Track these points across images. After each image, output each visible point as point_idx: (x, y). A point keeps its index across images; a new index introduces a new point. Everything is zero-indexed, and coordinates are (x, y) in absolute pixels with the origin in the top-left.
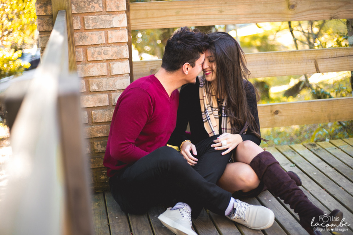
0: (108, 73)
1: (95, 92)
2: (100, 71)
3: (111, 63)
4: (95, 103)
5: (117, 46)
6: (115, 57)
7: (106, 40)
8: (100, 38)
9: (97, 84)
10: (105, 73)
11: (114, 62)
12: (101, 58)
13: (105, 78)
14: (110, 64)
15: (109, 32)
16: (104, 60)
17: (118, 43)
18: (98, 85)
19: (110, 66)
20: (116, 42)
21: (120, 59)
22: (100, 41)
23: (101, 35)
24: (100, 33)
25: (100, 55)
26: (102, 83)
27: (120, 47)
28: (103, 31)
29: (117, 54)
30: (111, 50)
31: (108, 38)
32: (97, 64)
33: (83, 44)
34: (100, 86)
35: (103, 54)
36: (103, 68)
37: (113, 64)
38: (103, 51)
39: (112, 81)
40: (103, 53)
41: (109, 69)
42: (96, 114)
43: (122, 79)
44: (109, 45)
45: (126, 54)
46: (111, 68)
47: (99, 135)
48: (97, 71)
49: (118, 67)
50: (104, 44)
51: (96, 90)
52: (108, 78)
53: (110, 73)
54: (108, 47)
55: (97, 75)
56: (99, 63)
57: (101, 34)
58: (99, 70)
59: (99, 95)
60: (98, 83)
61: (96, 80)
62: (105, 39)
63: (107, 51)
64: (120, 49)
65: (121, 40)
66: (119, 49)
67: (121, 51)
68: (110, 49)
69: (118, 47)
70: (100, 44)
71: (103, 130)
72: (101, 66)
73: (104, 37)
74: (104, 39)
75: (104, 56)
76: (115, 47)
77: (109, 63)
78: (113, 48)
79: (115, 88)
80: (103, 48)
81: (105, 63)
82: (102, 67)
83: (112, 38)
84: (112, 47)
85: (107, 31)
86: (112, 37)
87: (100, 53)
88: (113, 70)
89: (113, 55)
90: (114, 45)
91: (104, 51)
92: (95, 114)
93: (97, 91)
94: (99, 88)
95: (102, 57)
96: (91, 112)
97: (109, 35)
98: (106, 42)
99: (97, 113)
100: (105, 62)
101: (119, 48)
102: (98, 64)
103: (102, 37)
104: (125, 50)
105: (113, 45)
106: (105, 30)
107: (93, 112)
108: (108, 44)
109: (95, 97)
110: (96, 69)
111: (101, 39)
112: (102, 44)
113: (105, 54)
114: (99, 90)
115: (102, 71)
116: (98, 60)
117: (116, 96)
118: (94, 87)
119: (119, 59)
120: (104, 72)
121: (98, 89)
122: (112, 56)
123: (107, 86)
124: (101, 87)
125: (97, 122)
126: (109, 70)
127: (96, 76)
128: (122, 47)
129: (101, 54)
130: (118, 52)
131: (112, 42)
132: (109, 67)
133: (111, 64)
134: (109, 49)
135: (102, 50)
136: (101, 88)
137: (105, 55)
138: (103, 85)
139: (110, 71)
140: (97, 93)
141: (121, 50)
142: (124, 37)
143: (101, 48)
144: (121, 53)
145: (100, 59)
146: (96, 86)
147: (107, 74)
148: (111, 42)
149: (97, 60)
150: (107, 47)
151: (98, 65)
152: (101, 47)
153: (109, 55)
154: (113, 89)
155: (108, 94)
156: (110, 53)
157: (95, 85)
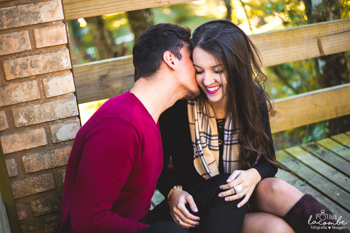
0: (41, 96)
1: (23, 128)
2: (28, 94)
3: (44, 80)
4: (26, 144)
5: (51, 52)
6: (49, 70)
7: (31, 44)
8: (22, 42)
9: (26, 114)
10: (36, 96)
11: (49, 77)
12: (28, 74)
13: (37, 104)
14: (42, 81)
15: (36, 31)
16: (32, 76)
17: (51, 46)
18: (27, 117)
19: (42, 84)
20: (48, 46)
21: (58, 71)
22: (22, 47)
23: (23, 38)
24: (22, 34)
25: (25, 69)
26: (33, 112)
27: (56, 53)
28: (26, 30)
29: (52, 65)
30: (43, 59)
31: (35, 42)
32: (21, 83)
34: (31, 117)
35: (29, 67)
36: (32, 89)
37: (48, 80)
38: (29, 62)
39: (49, 107)
40: (29, 65)
41: (42, 88)
42: (29, 160)
43: (64, 102)
44: (38, 52)
45: (67, 63)
46: (45, 88)
47: (38, 191)
48: (23, 94)
49: (56, 84)
50: (30, 50)
51: (24, 123)
52: (42, 104)
53: (45, 95)
54: (36, 54)
55: (24, 101)
56: (24, 81)
57: (24, 36)
58: (26, 92)
59: (31, 132)
60: (27, 112)
61: (24, 109)
62: (31, 42)
63: (36, 61)
64: (56, 57)
65: (57, 41)
66: (54, 56)
67: (58, 59)
68: (40, 57)
69: (53, 53)
70: (22, 52)
71: (42, 182)
72: (28, 86)
73: (29, 40)
74: (29, 43)
75: (33, 70)
76: (48, 53)
77: (41, 79)
78: (45, 55)
79: (54, 117)
80: (29, 57)
81: (35, 81)
82: (30, 87)
83: (42, 40)
84: (43, 53)
85: (33, 30)
86: (42, 38)
87: (24, 66)
88: (49, 90)
89: (47, 67)
90: (45, 51)
91: (31, 61)
92: (27, 160)
93: (27, 125)
94: (29, 121)
95: (28, 72)
96: (21, 159)
97: (37, 36)
98: (33, 47)
99: (30, 158)
100: (34, 79)
101: (54, 55)
102: (24, 83)
103: (25, 40)
104: (65, 56)
105: (43, 50)
106: (30, 29)
107: (24, 158)
108: (35, 51)
109: (25, 135)
110: (22, 92)
111: (24, 43)
112: (26, 51)
113: (33, 66)
114: (30, 123)
115: (31, 94)
116: (23, 78)
117: (58, 129)
118: (22, 120)
119: (56, 72)
120: (35, 94)
121: (27, 122)
122: (45, 68)
123: (42, 116)
124: (31, 119)
125: (32, 171)
126: (43, 90)
127: (22, 103)
128: (59, 52)
129: (27, 68)
130: (53, 61)
131: (43, 47)
132: (41, 86)
133: (45, 81)
134: (38, 59)
135: (28, 60)
136: (33, 120)
137: (34, 68)
138: (36, 115)
139: (44, 91)
140: (27, 128)
141: (58, 57)
142: (61, 37)
143: (25, 57)
144: (59, 62)
145: (25, 75)
146: (24, 118)
147: (39, 97)
148: (41, 47)
149: (21, 77)
150: (35, 56)
151: (24, 84)
152: (26, 56)
153: (39, 67)
154: (51, 119)
155: (45, 128)
156: (41, 64)
157: (22, 117)
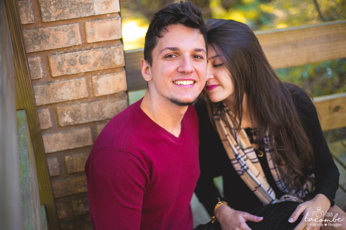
0: (89, 94)
1: (68, 127)
2: (75, 91)
3: (93, 77)
4: (70, 145)
5: (103, 48)
6: (100, 67)
7: (82, 38)
8: (71, 35)
9: (72, 113)
10: (84, 94)
11: (99, 74)
12: (76, 71)
13: (84, 103)
14: (91, 78)
15: (88, 24)
16: (80, 73)
17: (104, 41)
18: (73, 116)
19: (92, 82)
20: (100, 41)
21: (110, 69)
22: (71, 41)
23: (72, 31)
24: (72, 28)
25: (73, 65)
26: (80, 110)
27: (109, 50)
28: (76, 22)
29: (104, 62)
30: (93, 55)
31: (86, 35)
32: (68, 81)
33: (41, 48)
34: (77, 116)
35: (78, 63)
36: (80, 87)
37: (98, 78)
38: (78, 58)
39: (98, 107)
40: (78, 61)
41: (91, 86)
42: (72, 160)
43: (114, 101)
44: (88, 47)
45: (120, 60)
46: (94, 86)
47: (80, 190)
48: (70, 92)
49: (107, 83)
50: (79, 45)
51: (69, 123)
52: (90, 102)
53: (93, 93)
54: (87, 49)
55: (71, 99)
56: (72, 78)
57: (73, 30)
58: (73, 90)
59: (76, 131)
60: (73, 111)
61: (70, 108)
62: (81, 35)
63: (86, 57)
64: (109, 53)
65: (111, 36)
66: (106, 52)
67: (110, 55)
68: (91, 53)
69: (105, 49)
70: (71, 47)
72: (76, 84)
73: (79, 34)
74: (79, 37)
75: (82, 66)
76: (100, 49)
77: (90, 76)
78: (96, 51)
79: (103, 116)
80: (78, 53)
81: (83, 78)
82: (78, 84)
83: (93, 35)
84: (94, 49)
85: (85, 23)
86: (94, 32)
87: (72, 63)
88: (99, 89)
89: (97, 64)
90: (97, 46)
91: (80, 57)
92: (71, 160)
93: (72, 124)
94: (75, 120)
95: (77, 69)
96: (64, 158)
97: (89, 30)
98: (83, 42)
99: (74, 158)
100: (82, 76)
101: (107, 50)
102: (71, 80)
103: (75, 34)
104: (118, 52)
105: (95, 45)
106: (81, 21)
107: (67, 158)
108: (86, 46)
109: (69, 134)
110: (68, 89)
111: (74, 37)
112: (75, 46)
113: (83, 62)
114: (76, 123)
115: (79, 92)
116: (70, 75)
118: (67, 119)
119: (107, 69)
120: (83, 92)
121: (73, 121)
122: (95, 64)
123: (90, 116)
124: (77, 118)
125: (75, 171)
126: (91, 88)
127: (68, 101)
128: (112, 48)
129: (76, 64)
130: (105, 58)
131: (95, 41)
132: (90, 83)
133: (95, 79)
134: (88, 55)
135: (77, 56)
136: (79, 119)
137: (83, 64)
138: (82, 114)
139: (93, 89)
140: (73, 128)
141: (111, 53)
142: (116, 31)
143: (74, 53)
144: (111, 59)
145: (73, 71)
146: (69, 117)
147: (87, 96)
148: (92, 42)
149: (69, 74)
150: (86, 51)
151: (71, 82)
152: (75, 51)
153: (89, 64)
154: (99, 118)
155: (91, 128)
156: (92, 61)
157: (67, 116)
